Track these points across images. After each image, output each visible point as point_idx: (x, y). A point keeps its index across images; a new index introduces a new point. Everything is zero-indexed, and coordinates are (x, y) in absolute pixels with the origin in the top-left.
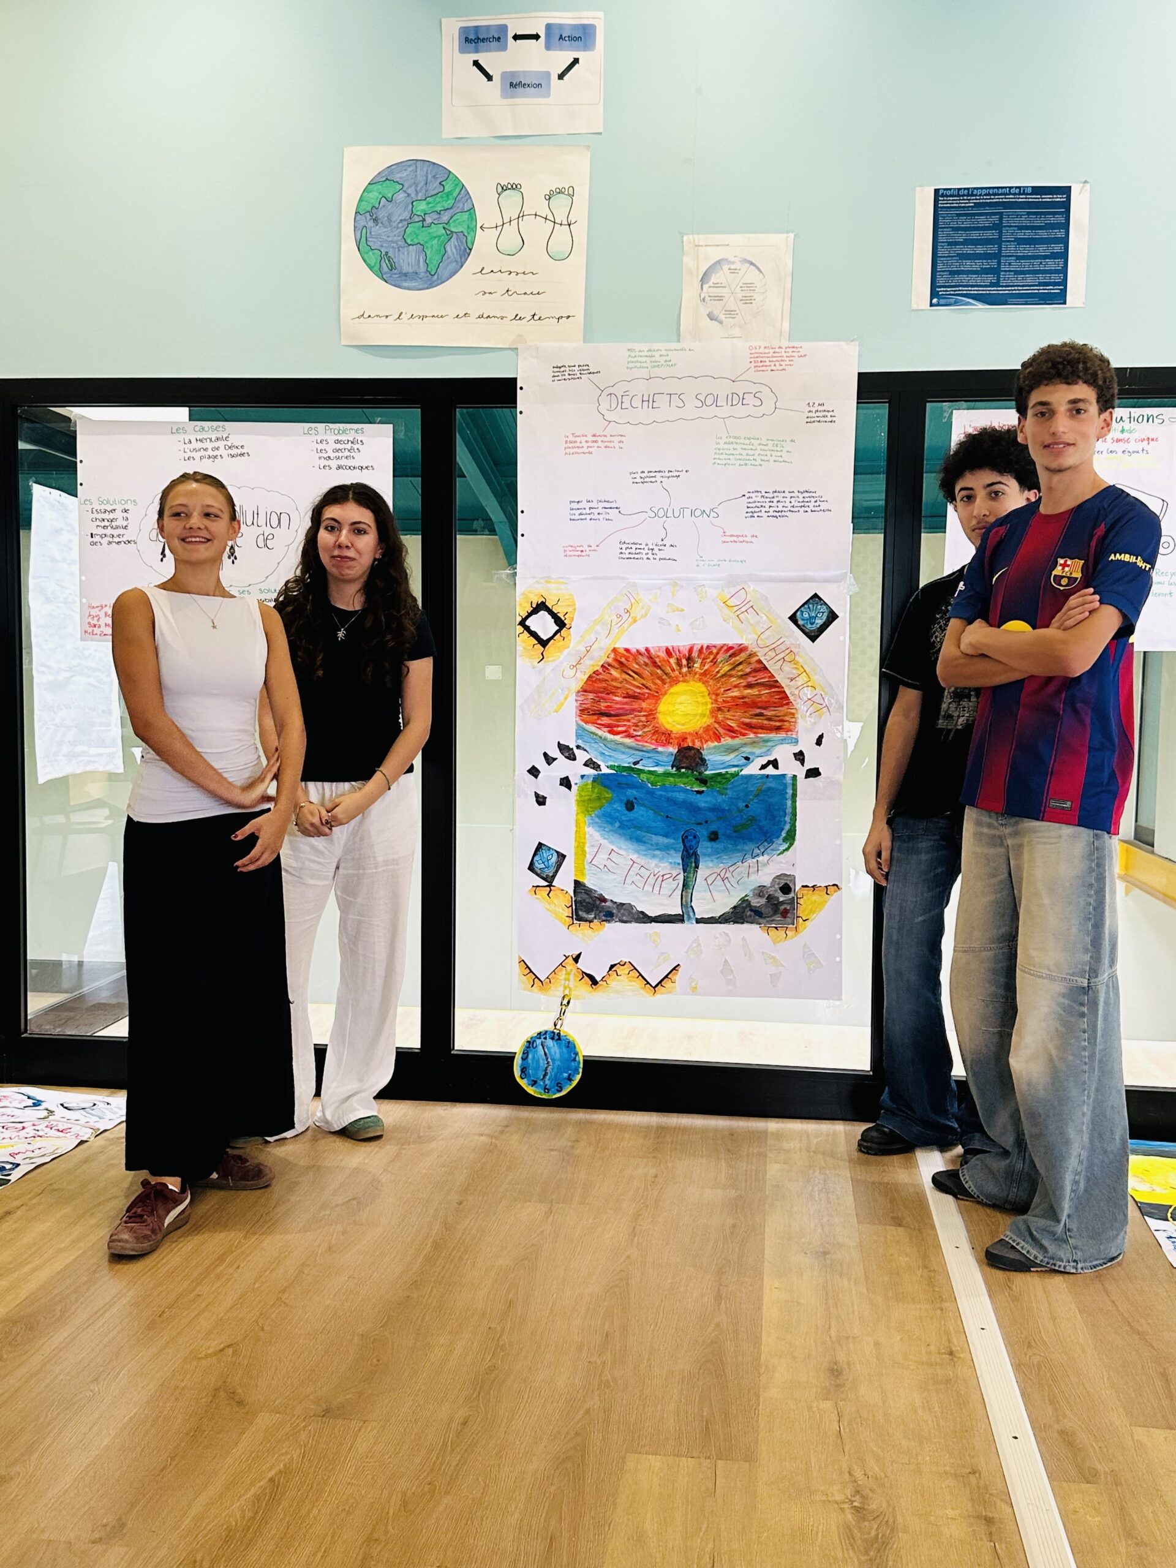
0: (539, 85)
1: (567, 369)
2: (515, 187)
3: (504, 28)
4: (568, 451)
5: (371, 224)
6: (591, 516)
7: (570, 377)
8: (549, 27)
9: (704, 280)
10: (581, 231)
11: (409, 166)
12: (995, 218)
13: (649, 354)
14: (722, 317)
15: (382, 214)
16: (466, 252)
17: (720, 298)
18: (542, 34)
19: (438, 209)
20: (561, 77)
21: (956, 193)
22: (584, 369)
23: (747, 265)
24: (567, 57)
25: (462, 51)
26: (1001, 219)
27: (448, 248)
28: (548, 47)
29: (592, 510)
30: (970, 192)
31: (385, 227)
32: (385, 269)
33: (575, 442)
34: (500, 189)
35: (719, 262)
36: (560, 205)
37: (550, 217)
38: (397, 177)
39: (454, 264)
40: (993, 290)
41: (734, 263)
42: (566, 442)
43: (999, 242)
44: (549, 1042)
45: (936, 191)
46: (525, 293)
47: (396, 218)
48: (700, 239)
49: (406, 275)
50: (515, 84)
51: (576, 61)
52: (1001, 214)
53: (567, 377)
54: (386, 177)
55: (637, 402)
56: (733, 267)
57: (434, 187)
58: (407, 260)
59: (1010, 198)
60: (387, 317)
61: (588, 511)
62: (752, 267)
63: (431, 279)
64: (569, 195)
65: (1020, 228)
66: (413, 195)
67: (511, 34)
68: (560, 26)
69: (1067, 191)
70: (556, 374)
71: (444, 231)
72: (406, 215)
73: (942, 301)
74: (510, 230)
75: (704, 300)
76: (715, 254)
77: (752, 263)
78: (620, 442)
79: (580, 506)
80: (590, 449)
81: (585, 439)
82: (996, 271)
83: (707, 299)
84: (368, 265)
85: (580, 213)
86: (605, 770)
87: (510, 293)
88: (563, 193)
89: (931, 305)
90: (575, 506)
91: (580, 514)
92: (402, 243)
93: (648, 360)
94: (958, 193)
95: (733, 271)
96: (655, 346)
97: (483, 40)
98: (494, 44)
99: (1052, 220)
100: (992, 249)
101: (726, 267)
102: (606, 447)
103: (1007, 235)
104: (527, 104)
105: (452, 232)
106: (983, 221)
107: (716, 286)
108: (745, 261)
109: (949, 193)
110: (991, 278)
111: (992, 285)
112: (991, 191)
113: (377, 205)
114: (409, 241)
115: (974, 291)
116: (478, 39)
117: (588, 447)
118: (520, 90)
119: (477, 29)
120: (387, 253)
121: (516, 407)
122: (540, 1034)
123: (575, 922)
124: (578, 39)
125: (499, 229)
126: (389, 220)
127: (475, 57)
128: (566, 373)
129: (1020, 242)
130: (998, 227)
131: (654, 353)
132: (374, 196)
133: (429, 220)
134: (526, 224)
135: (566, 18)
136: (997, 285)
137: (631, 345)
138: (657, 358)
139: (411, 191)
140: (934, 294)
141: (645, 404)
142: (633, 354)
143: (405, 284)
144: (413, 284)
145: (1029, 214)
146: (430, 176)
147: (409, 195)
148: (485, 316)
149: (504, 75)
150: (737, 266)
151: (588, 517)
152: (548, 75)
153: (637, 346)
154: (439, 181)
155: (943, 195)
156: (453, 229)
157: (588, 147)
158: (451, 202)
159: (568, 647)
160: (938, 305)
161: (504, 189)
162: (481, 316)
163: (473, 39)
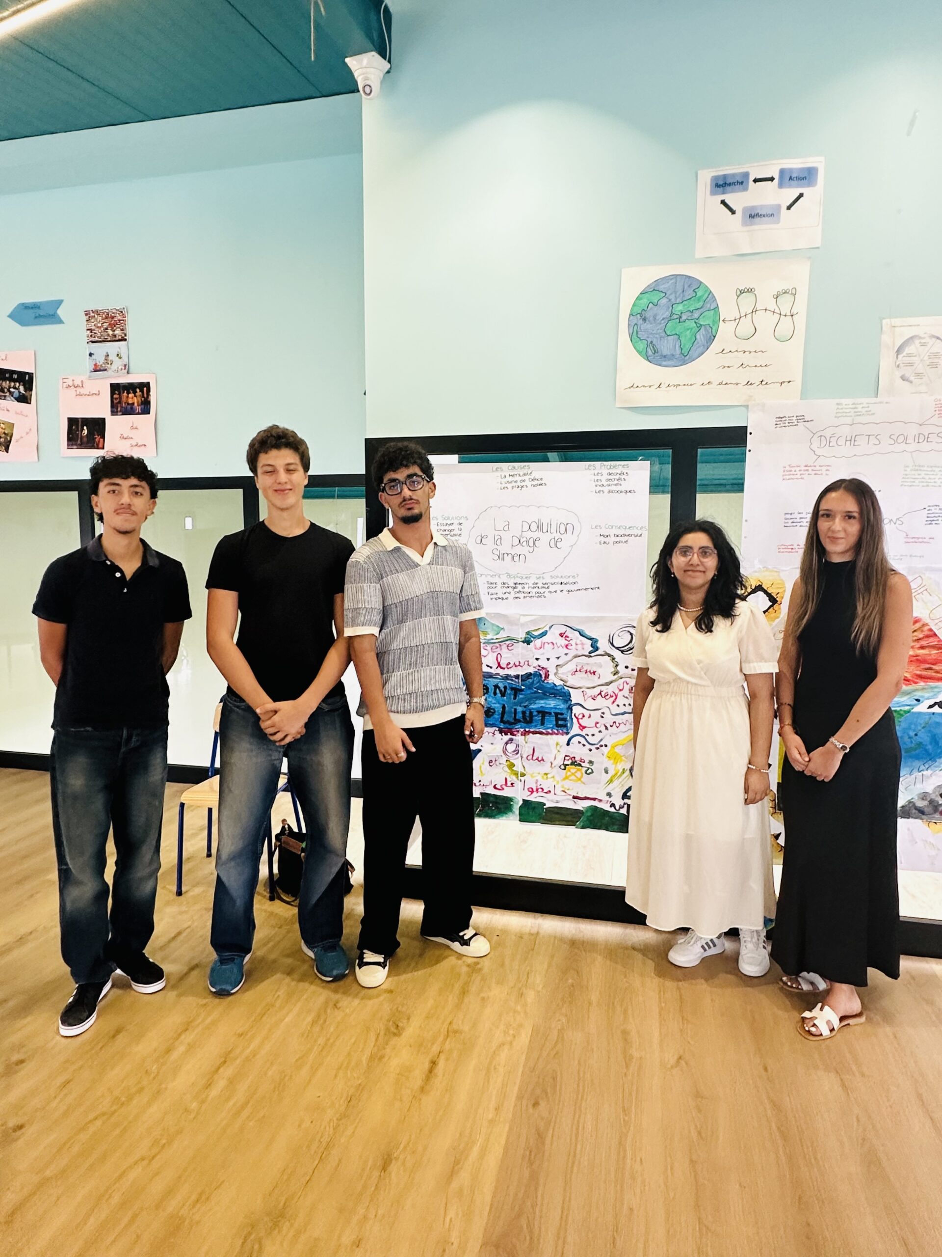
0: (772, 215)
1: (788, 419)
2: (750, 291)
3: (746, 175)
4: (785, 477)
5: (641, 321)
7: (789, 425)
8: (782, 172)
9: (899, 351)
10: (801, 321)
11: (671, 279)
13: (854, 406)
14: (912, 378)
15: (649, 315)
16: (711, 339)
17: (911, 364)
19: (691, 309)
20: (789, 208)
22: (801, 419)
23: (934, 339)
24: (794, 193)
25: (713, 193)
27: (698, 337)
28: (781, 185)
29: (802, 520)
31: (651, 324)
32: (650, 353)
33: (791, 471)
34: (739, 293)
35: (912, 338)
36: (785, 304)
37: (777, 311)
38: (661, 288)
39: (702, 348)
41: (924, 338)
42: (784, 471)
46: (756, 366)
47: (660, 317)
48: (897, 321)
49: (665, 357)
50: (753, 215)
51: (801, 195)
53: (787, 424)
54: (654, 288)
55: (842, 442)
56: (923, 341)
57: (689, 293)
58: (667, 346)
60: (650, 386)
61: (799, 520)
62: (938, 341)
63: (684, 358)
64: (792, 294)
66: (673, 300)
67: (752, 178)
68: (791, 170)
70: (779, 423)
71: (695, 325)
72: (667, 314)
74: (746, 323)
75: (898, 366)
76: (908, 333)
77: (938, 338)
78: (827, 470)
79: (793, 516)
80: (802, 476)
81: (799, 469)
83: (901, 365)
84: (638, 351)
85: (801, 307)
87: (744, 366)
88: (788, 293)
90: (789, 516)
91: (793, 522)
92: (663, 334)
93: (853, 411)
95: (923, 344)
96: (859, 400)
97: (730, 184)
98: (738, 187)
101: (917, 342)
102: (815, 474)
104: (761, 228)
105: (701, 325)
107: (909, 355)
108: (933, 336)
113: (646, 309)
114: (668, 333)
116: (725, 183)
118: (757, 220)
119: (725, 177)
120: (651, 342)
121: (746, 447)
124: (804, 178)
125: (737, 321)
126: (655, 319)
127: (722, 197)
128: (787, 422)
131: (857, 406)
132: (644, 301)
133: (684, 317)
134: (758, 316)
135: (795, 164)
137: (838, 401)
138: (860, 409)
139: (672, 297)
141: (848, 443)
142: (840, 407)
143: (664, 363)
144: (670, 363)
146: (686, 287)
147: (670, 300)
148: (723, 383)
149: (745, 209)
150: (927, 340)
151: (799, 524)
152: (779, 207)
153: (844, 401)
154: (693, 289)
156: (702, 323)
157: (809, 258)
158: (701, 304)
159: (778, 617)
161: (742, 292)
162: (721, 384)
163: (722, 184)
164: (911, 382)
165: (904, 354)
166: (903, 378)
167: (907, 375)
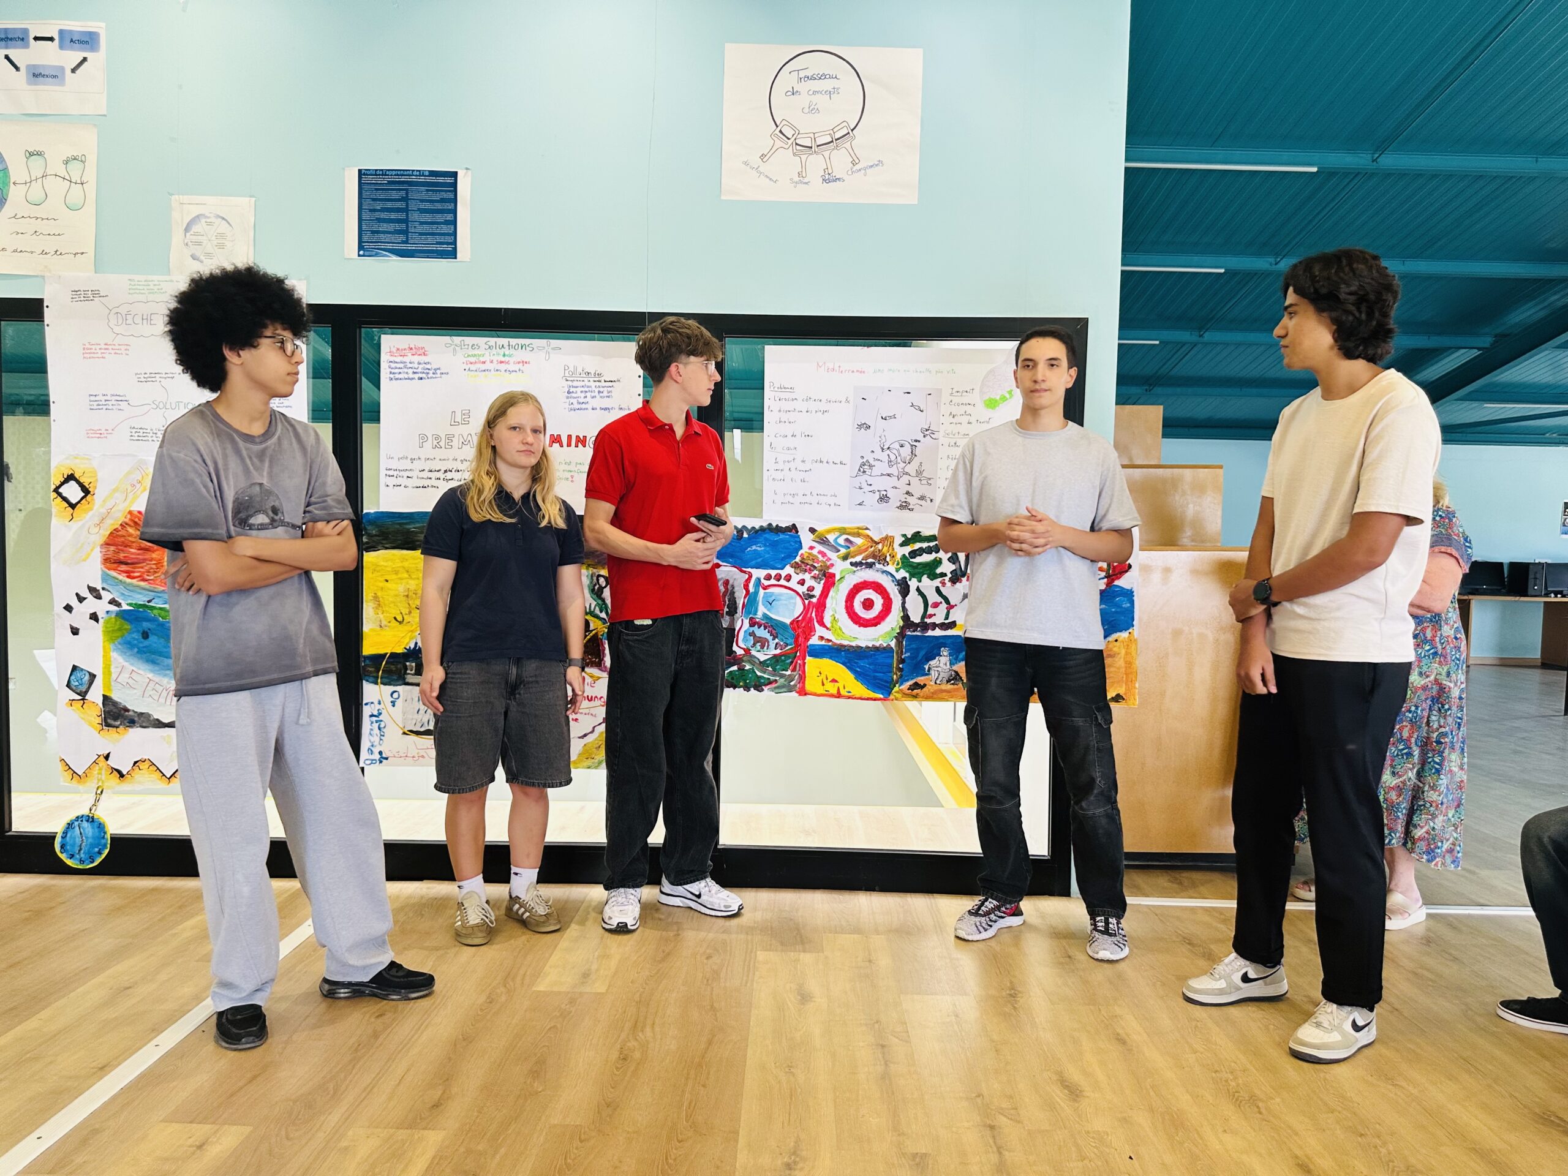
0: (57, 76)
1: (82, 293)
2: (39, 154)
3: (27, 31)
4: (85, 355)
6: (107, 407)
7: (85, 299)
8: (61, 32)
9: (187, 230)
10: (91, 188)
12: (403, 193)
13: (146, 283)
14: (202, 258)
16: (2, 201)
17: (199, 244)
18: (56, 37)
20: (73, 71)
21: (374, 173)
22: (96, 293)
23: (220, 220)
24: (78, 56)
26: (407, 194)
28: (61, 47)
29: (107, 402)
30: (384, 173)
33: (91, 349)
34: (28, 155)
35: (198, 216)
36: (75, 168)
37: (67, 177)
40: (403, 247)
41: (209, 218)
42: (84, 349)
43: (406, 210)
44: (85, 824)
45: (360, 171)
46: (49, 235)
48: (185, 199)
50: (37, 75)
51: (85, 59)
52: (407, 190)
53: (82, 299)
55: (138, 320)
56: (208, 221)
59: (414, 179)
61: (104, 403)
62: (224, 222)
64: (82, 161)
65: (422, 201)
67: (32, 36)
68: (71, 32)
69: (455, 175)
70: (74, 297)
73: (366, 253)
74: (36, 187)
75: (187, 244)
76: (195, 211)
77: (223, 219)
78: (126, 350)
79: (97, 398)
80: (104, 355)
81: (99, 347)
82: (405, 232)
83: (189, 243)
85: (90, 176)
86: (125, 607)
87: (37, 234)
88: (77, 160)
89: (359, 255)
90: (93, 398)
91: (98, 405)
93: (145, 288)
94: (376, 173)
95: (210, 224)
96: (150, 277)
97: (11, 39)
98: (20, 42)
99: (444, 195)
100: (403, 216)
101: (203, 221)
102: (115, 353)
103: (413, 206)
104: (47, 90)
106: (395, 195)
107: (196, 234)
108: (218, 216)
109: (368, 173)
110: (402, 238)
111: (403, 242)
112: (399, 173)
115: (389, 246)
116: (7, 38)
117: (102, 353)
118: (41, 79)
119: (5, 30)
121: (43, 321)
122: (77, 817)
123: (104, 728)
124: (87, 42)
125: (28, 185)
127: (6, 52)
128: (82, 296)
129: (422, 211)
130: (405, 199)
131: (150, 283)
134: (50, 182)
135: (76, 26)
136: (406, 242)
137: (132, 277)
138: (152, 287)
140: (361, 247)
141: (145, 321)
142: (133, 283)
145: (427, 190)
148: (18, 251)
149: (28, 67)
150: (213, 220)
151: (105, 407)
152: (62, 69)
153: (137, 277)
155: (364, 174)
157: (95, 125)
159: (92, 510)
160: (363, 256)
161: (31, 154)
162: (15, 251)
163: (4, 38)
164: (202, 262)
165: (192, 233)
166: (194, 257)
167: (198, 254)
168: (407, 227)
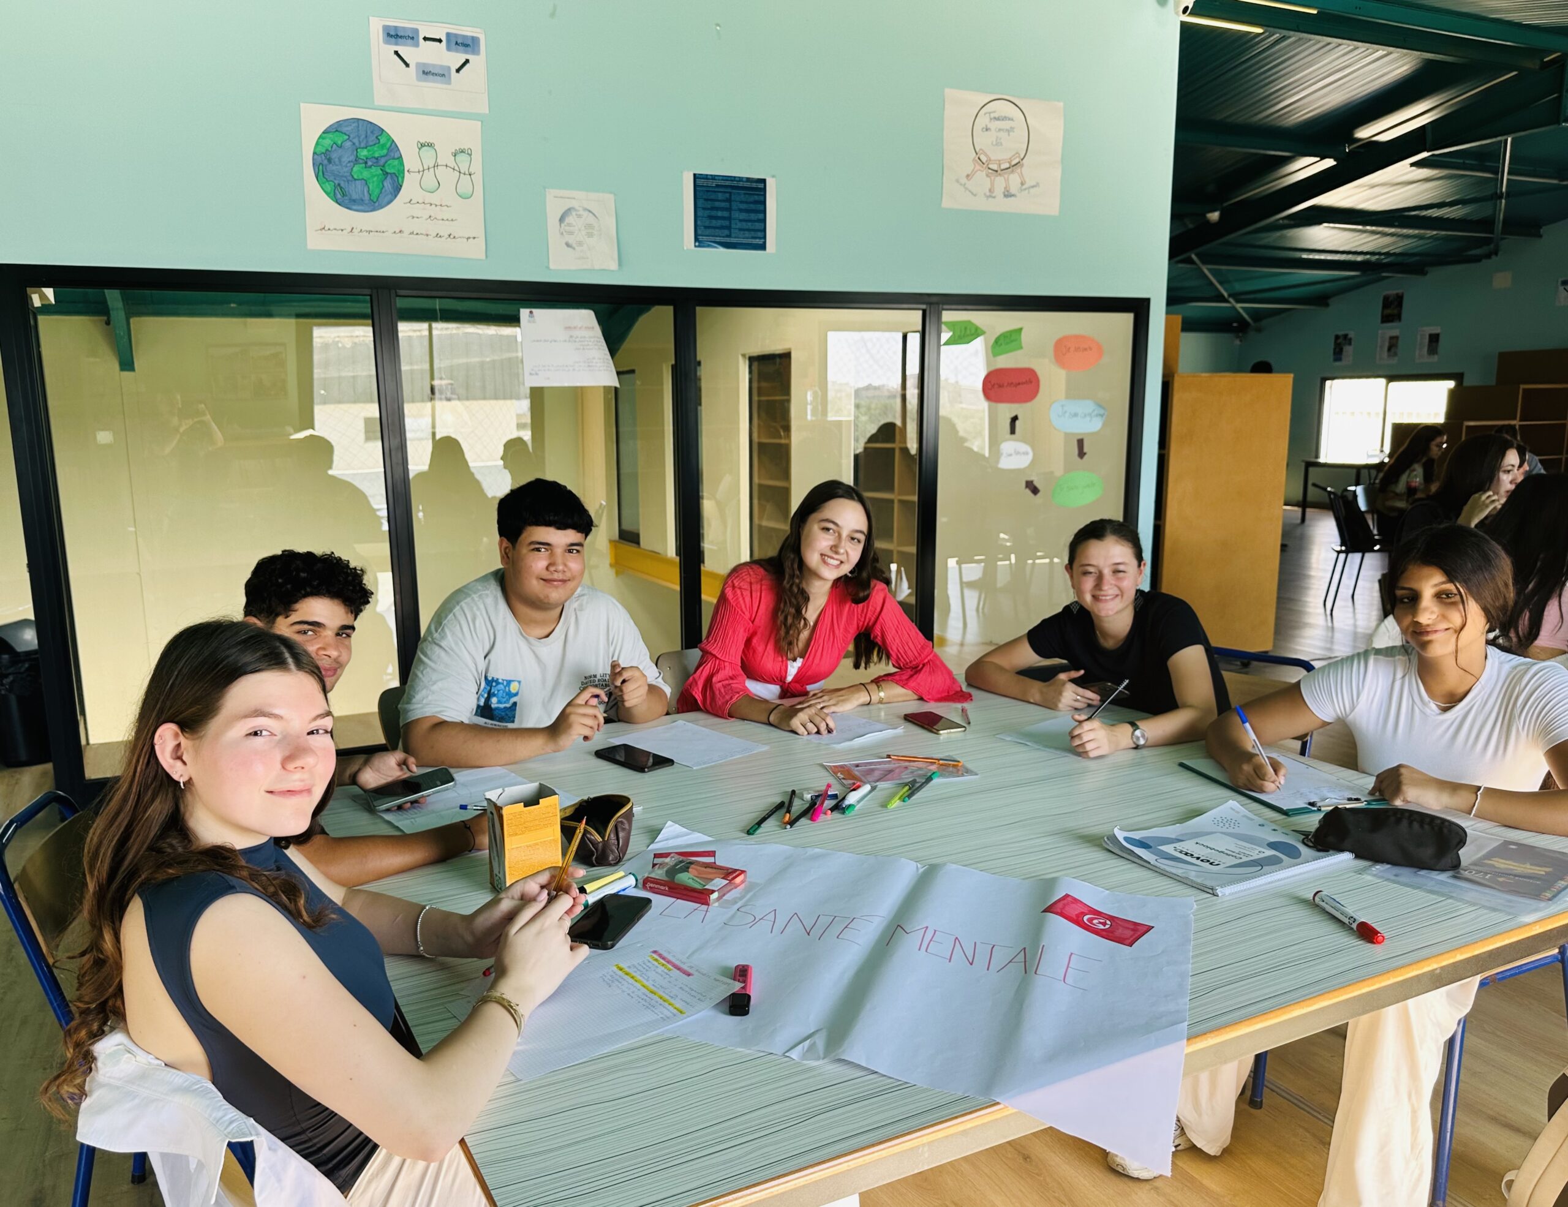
0: (443, 75)
2: (430, 145)
3: (416, 31)
5: (326, 162)
8: (449, 35)
9: (561, 219)
10: (478, 178)
11: (354, 123)
12: (727, 195)
14: (574, 245)
15: (334, 156)
16: (397, 188)
17: (571, 232)
19: (376, 155)
20: (458, 71)
21: (707, 177)
23: (587, 212)
24: (461, 58)
25: (386, 42)
26: (730, 196)
27: (385, 184)
28: (448, 49)
30: (713, 177)
31: (337, 165)
32: (339, 196)
34: (420, 146)
35: (570, 209)
36: (463, 160)
37: (456, 168)
38: (345, 129)
39: (390, 196)
40: (728, 240)
41: (579, 210)
43: (729, 209)
45: (695, 175)
46: (443, 220)
47: (345, 159)
48: (559, 193)
49: (354, 201)
51: (467, 61)
52: (730, 193)
54: (336, 128)
56: (578, 213)
57: (372, 138)
58: (355, 191)
59: (735, 183)
60: (342, 230)
62: (591, 214)
63: (373, 204)
64: (468, 154)
65: (741, 202)
66: (357, 144)
68: (456, 35)
69: (764, 181)
71: (381, 172)
72: (352, 158)
73: (701, 244)
74: (429, 176)
75: (562, 234)
76: (569, 204)
77: (590, 211)
82: (729, 228)
83: (565, 233)
84: (325, 192)
85: (477, 167)
87: (432, 218)
88: (464, 152)
89: (695, 246)
92: (350, 178)
94: (709, 177)
95: (579, 216)
97: (401, 37)
98: (410, 41)
99: (756, 198)
100: (727, 214)
101: (574, 213)
103: (734, 206)
104: (437, 88)
105: (387, 173)
106: (720, 196)
107: (568, 225)
108: (585, 209)
109: (703, 177)
110: (726, 232)
111: (728, 236)
112: (724, 178)
113: (330, 149)
114: (355, 177)
115: (718, 239)
116: (397, 35)
118: (431, 77)
119: (396, 28)
120: (339, 185)
124: (467, 46)
125: (421, 173)
126: (340, 161)
127: (397, 48)
129: (741, 210)
130: (729, 200)
132: (327, 142)
133: (370, 163)
134: (440, 171)
135: (459, 30)
136: (729, 236)
139: (356, 141)
140: (696, 239)
143: (354, 207)
144: (360, 207)
145: (745, 194)
146: (369, 132)
147: (354, 144)
148: (415, 233)
149: (418, 65)
150: (581, 212)
152: (450, 69)
154: (375, 135)
155: (698, 178)
156: (388, 171)
157: (478, 122)
158: (385, 151)
160: (699, 246)
161: (423, 145)
162: (412, 233)
163: (393, 35)
164: (574, 249)
165: (565, 223)
166: (568, 245)
167: (570, 242)
168: (730, 223)
